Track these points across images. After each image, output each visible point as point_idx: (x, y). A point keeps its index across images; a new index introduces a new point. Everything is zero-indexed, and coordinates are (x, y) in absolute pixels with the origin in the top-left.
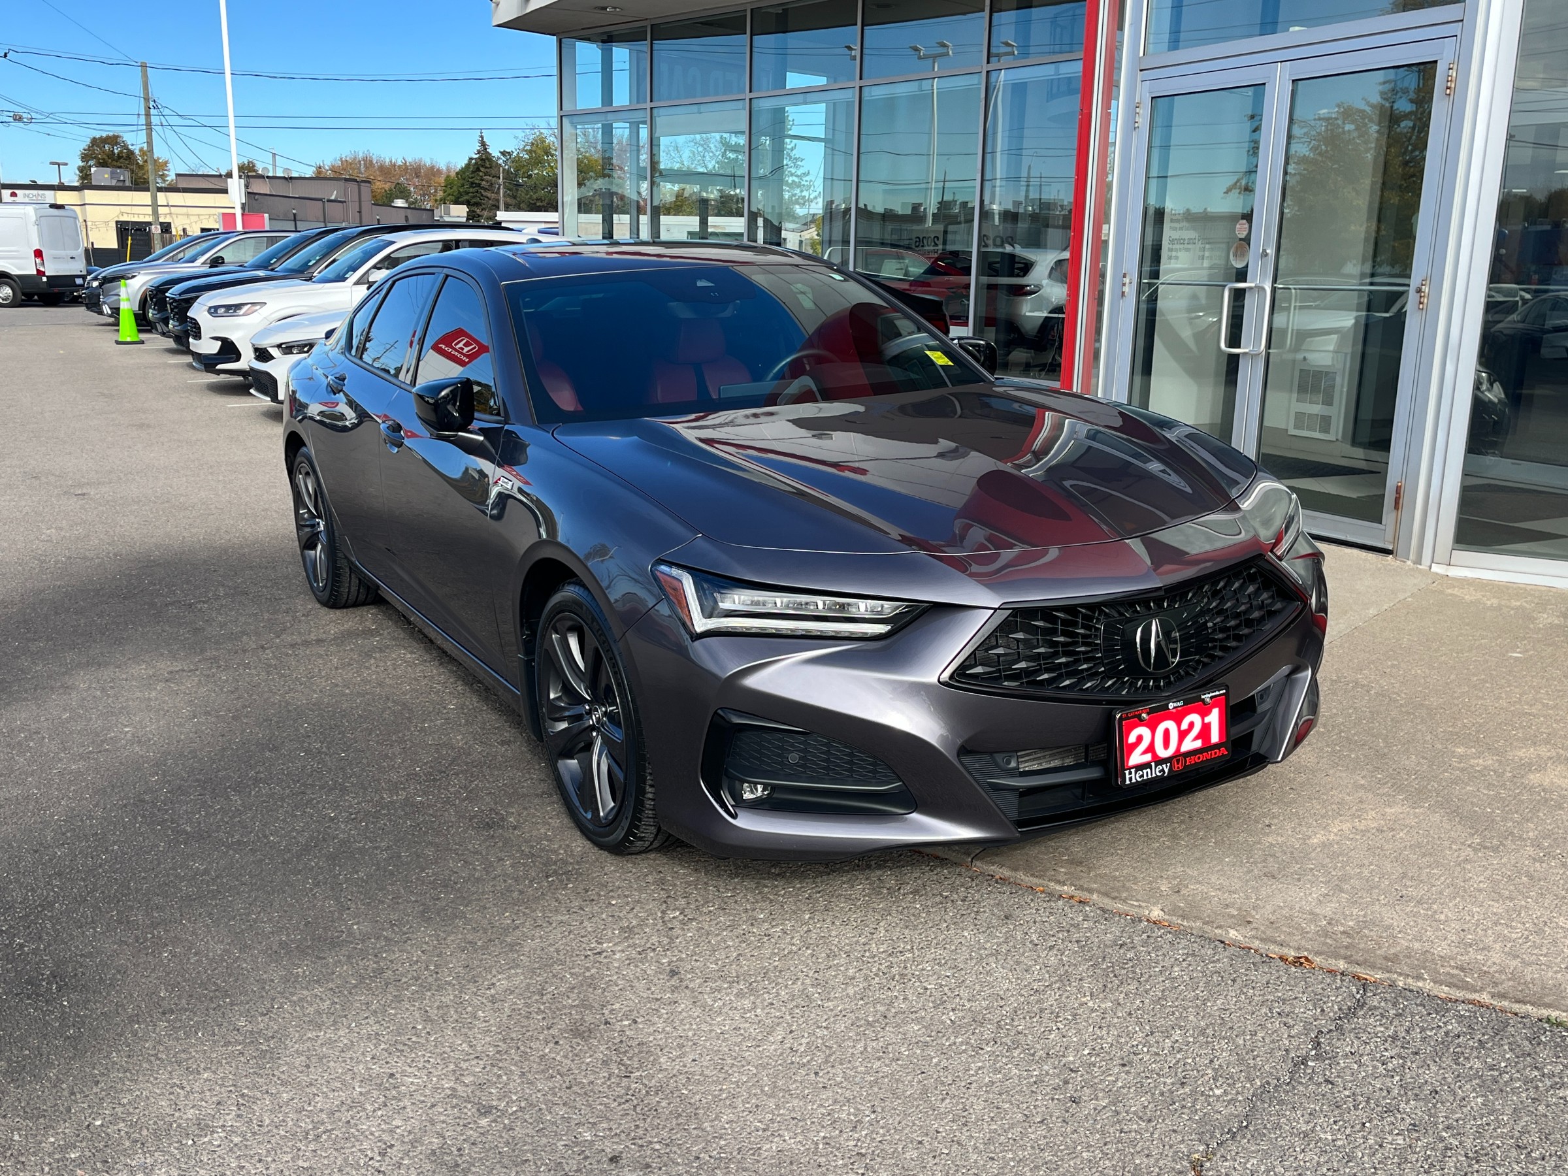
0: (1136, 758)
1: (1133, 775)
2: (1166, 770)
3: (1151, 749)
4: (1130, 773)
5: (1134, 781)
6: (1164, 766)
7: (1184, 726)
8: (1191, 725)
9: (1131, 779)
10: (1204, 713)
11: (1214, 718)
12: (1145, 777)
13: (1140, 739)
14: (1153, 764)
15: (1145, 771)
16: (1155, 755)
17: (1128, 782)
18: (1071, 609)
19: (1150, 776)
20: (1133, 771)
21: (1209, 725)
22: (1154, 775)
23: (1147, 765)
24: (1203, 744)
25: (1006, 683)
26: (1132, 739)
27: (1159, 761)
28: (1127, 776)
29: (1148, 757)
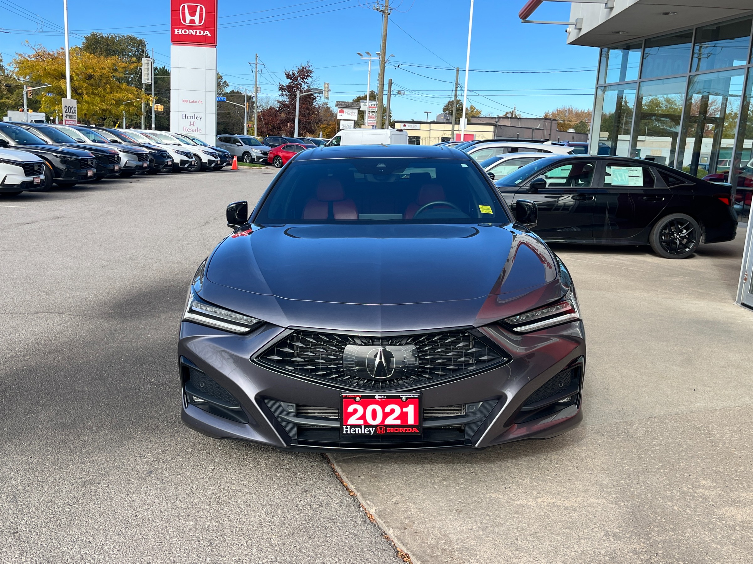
0: (352, 421)
1: (349, 429)
2: (372, 432)
3: (363, 417)
4: (347, 428)
5: (349, 432)
6: (371, 429)
7: (388, 409)
8: (393, 411)
9: (347, 431)
10: (403, 405)
11: (410, 410)
12: (357, 432)
13: (355, 411)
14: (363, 426)
15: (357, 429)
16: (365, 421)
17: (344, 432)
18: (330, 336)
19: (360, 432)
20: (349, 427)
21: (407, 413)
22: (363, 432)
23: (359, 426)
24: (401, 422)
25: (287, 367)
26: (350, 409)
27: (367, 425)
28: (345, 429)
29: (361, 422)
